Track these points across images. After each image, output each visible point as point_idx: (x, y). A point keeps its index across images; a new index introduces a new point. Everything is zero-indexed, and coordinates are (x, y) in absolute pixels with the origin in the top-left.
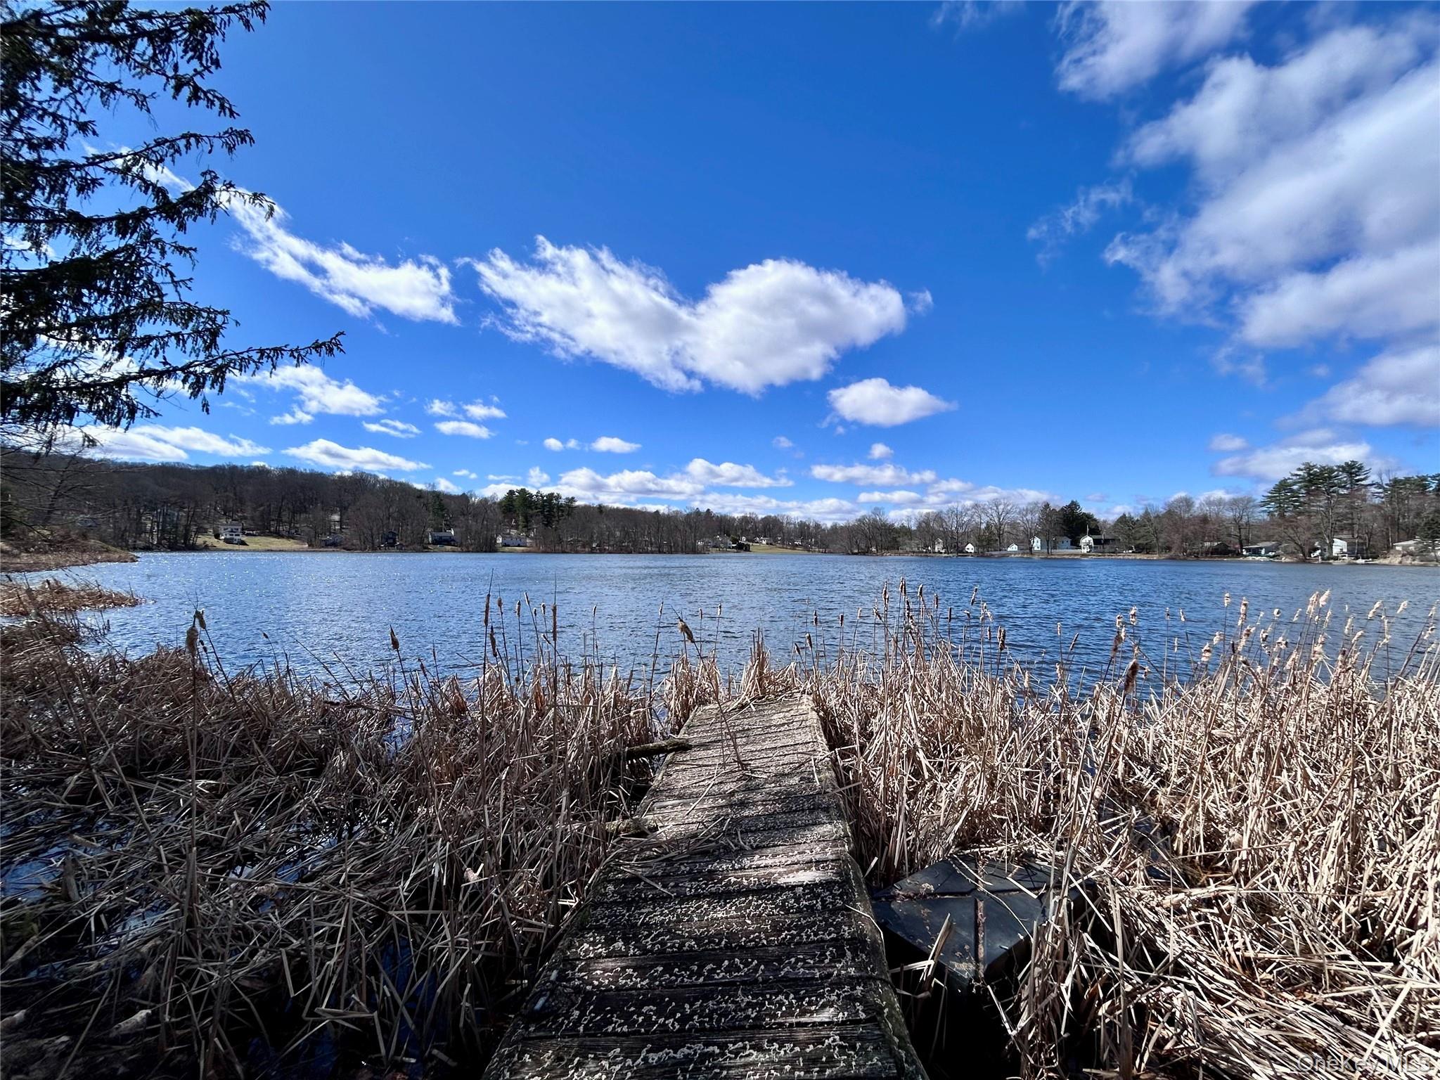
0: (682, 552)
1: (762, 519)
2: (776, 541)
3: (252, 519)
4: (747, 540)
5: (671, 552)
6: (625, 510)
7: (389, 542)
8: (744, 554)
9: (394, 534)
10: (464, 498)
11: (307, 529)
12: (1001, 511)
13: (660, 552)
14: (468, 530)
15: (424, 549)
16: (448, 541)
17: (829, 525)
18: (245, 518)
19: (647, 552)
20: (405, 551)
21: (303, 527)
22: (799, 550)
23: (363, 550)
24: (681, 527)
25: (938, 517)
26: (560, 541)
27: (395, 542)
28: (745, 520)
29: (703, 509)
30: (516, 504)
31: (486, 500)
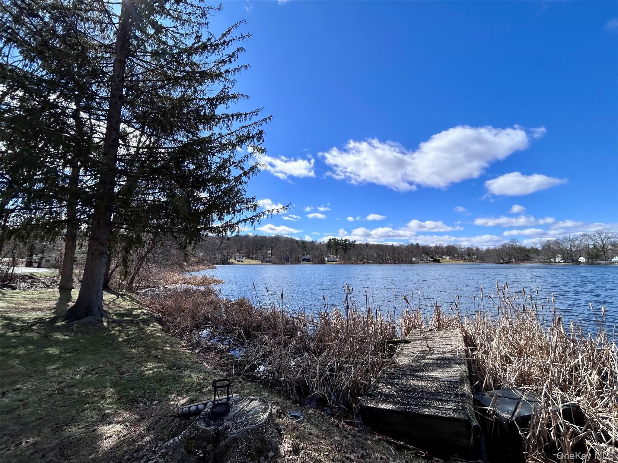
0: (406, 263)
1: (446, 247)
2: (454, 257)
3: (245, 253)
4: (438, 257)
5: (400, 263)
6: (377, 245)
7: (287, 260)
8: (436, 263)
9: (289, 257)
10: (313, 242)
11: (261, 256)
12: (603, 237)
13: (395, 263)
14: (315, 256)
15: (299, 263)
16: (307, 260)
17: (485, 248)
18: (243, 253)
19: (389, 264)
20: (293, 264)
21: (260, 256)
22: (468, 262)
23: (279, 264)
24: (404, 252)
25: (556, 243)
26: (350, 259)
27: (289, 260)
28: (437, 247)
29: (415, 243)
30: (332, 244)
31: (321, 243)
